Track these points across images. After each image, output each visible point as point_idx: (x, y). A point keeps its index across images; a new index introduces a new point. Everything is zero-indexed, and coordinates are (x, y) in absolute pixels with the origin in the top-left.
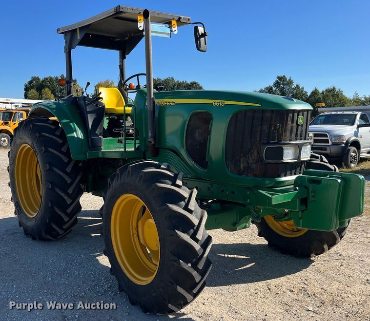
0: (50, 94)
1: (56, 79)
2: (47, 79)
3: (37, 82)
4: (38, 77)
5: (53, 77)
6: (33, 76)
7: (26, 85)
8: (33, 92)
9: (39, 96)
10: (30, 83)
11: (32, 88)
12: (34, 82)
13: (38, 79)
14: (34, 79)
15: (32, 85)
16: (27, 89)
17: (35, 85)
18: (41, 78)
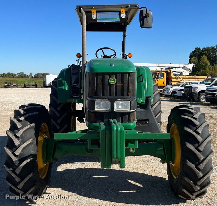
0: (206, 59)
1: (213, 48)
2: (205, 49)
3: (198, 51)
4: (199, 48)
5: (210, 47)
6: (196, 47)
8: (195, 58)
9: (199, 61)
10: (194, 52)
11: (195, 55)
13: (200, 49)
14: (196, 49)
15: (194, 54)
16: (191, 56)
17: (197, 53)
18: (202, 48)
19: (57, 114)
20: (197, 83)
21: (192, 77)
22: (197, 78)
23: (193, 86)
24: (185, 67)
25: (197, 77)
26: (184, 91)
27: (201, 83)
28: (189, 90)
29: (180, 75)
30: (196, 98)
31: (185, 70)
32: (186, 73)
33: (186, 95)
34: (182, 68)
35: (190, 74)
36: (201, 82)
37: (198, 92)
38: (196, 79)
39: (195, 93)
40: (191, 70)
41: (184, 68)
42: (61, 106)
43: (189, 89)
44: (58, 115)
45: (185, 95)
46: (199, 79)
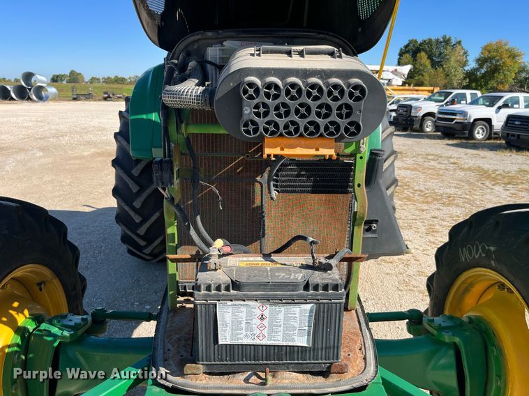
0: (426, 58)
1: (437, 40)
2: (425, 41)
3: (414, 46)
4: (416, 40)
5: (433, 38)
6: (411, 39)
7: (401, 49)
8: (408, 56)
9: (413, 61)
10: (406, 46)
11: (407, 52)
12: (411, 45)
13: (416, 42)
14: (411, 42)
15: (407, 49)
16: (401, 55)
17: (412, 49)
18: (420, 40)
19: (131, 186)
20: (417, 100)
21: (407, 87)
22: (417, 90)
23: (414, 104)
24: (396, 70)
25: (416, 88)
26: (396, 113)
27: (425, 99)
28: (406, 111)
29: (388, 84)
30: (416, 126)
31: (397, 75)
32: (398, 81)
33: (400, 119)
34: (392, 72)
35: (404, 84)
36: (426, 97)
37: (421, 115)
38: (415, 92)
39: (416, 117)
40: (406, 76)
41: (395, 72)
42: (141, 166)
43: (405, 109)
44: (135, 188)
45: (398, 119)
46: (419, 92)
